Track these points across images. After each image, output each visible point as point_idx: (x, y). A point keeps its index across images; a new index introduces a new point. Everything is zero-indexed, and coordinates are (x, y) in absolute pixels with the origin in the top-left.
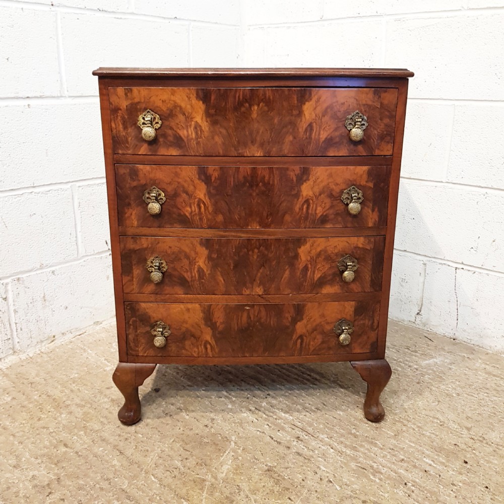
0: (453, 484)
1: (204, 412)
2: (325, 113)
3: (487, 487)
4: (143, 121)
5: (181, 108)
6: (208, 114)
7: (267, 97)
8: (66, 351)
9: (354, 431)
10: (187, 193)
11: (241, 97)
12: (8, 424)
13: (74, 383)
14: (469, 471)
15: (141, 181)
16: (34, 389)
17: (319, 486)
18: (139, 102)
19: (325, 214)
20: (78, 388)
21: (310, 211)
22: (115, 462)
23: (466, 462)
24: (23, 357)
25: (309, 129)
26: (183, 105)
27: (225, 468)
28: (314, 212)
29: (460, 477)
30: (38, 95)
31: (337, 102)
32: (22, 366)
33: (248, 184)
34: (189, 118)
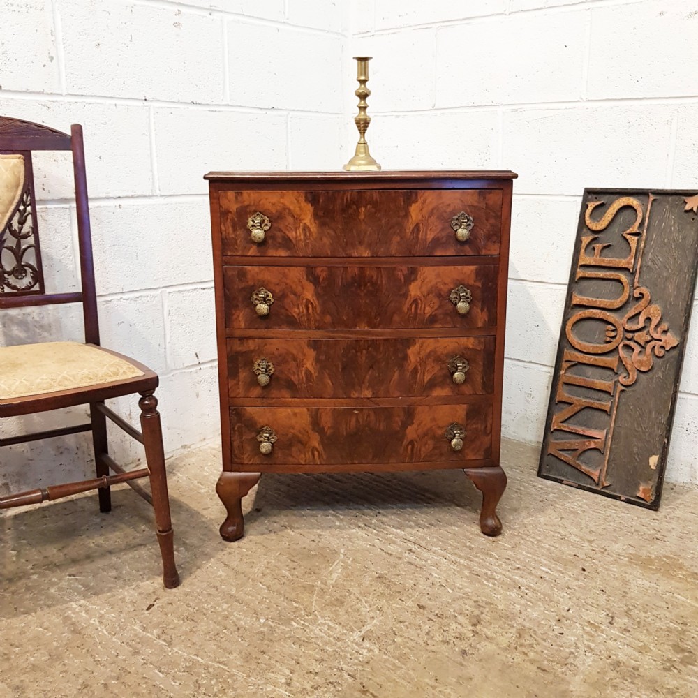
1: (309, 529)
2: (431, 214)
3: (603, 591)
4: (252, 223)
5: (290, 210)
6: (316, 216)
7: (374, 200)
9: (468, 544)
10: (295, 294)
11: (349, 199)
12: (101, 542)
14: (586, 577)
15: (250, 283)
17: (430, 589)
18: (248, 206)
19: (433, 314)
21: (419, 311)
23: (584, 570)
25: (416, 230)
26: (292, 208)
27: (334, 576)
28: (422, 312)
29: (576, 583)
30: (129, 194)
31: (443, 203)
33: (356, 285)
34: (297, 220)
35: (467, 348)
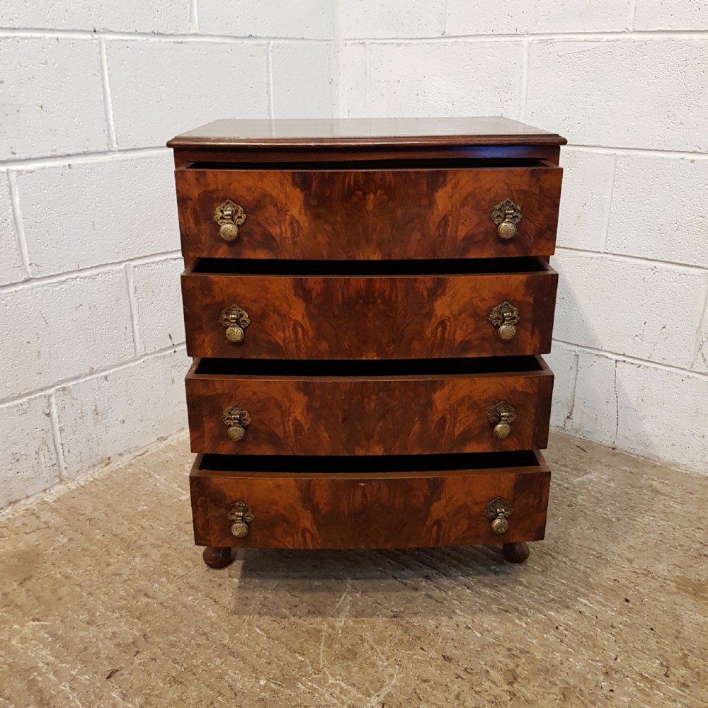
0: (613, 627)
2: (465, 202)
3: (652, 629)
4: (220, 214)
5: (271, 197)
6: (307, 205)
7: (387, 183)
8: (126, 477)
11: (352, 183)
13: (144, 518)
14: (631, 611)
15: (216, 298)
16: (93, 527)
17: (455, 633)
18: (215, 190)
19: (466, 339)
20: (150, 523)
21: (446, 336)
22: (210, 613)
23: (627, 601)
24: (72, 486)
25: (443, 223)
26: (274, 194)
28: (451, 337)
29: (621, 618)
31: (481, 187)
32: (73, 497)
33: (361, 301)
34: (282, 210)
35: (514, 391)
